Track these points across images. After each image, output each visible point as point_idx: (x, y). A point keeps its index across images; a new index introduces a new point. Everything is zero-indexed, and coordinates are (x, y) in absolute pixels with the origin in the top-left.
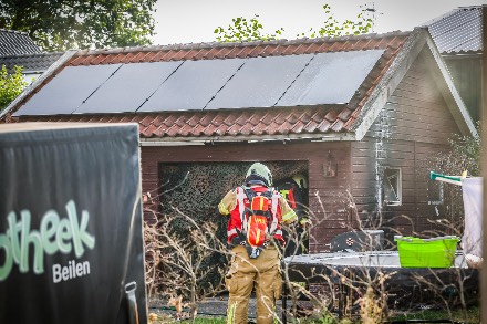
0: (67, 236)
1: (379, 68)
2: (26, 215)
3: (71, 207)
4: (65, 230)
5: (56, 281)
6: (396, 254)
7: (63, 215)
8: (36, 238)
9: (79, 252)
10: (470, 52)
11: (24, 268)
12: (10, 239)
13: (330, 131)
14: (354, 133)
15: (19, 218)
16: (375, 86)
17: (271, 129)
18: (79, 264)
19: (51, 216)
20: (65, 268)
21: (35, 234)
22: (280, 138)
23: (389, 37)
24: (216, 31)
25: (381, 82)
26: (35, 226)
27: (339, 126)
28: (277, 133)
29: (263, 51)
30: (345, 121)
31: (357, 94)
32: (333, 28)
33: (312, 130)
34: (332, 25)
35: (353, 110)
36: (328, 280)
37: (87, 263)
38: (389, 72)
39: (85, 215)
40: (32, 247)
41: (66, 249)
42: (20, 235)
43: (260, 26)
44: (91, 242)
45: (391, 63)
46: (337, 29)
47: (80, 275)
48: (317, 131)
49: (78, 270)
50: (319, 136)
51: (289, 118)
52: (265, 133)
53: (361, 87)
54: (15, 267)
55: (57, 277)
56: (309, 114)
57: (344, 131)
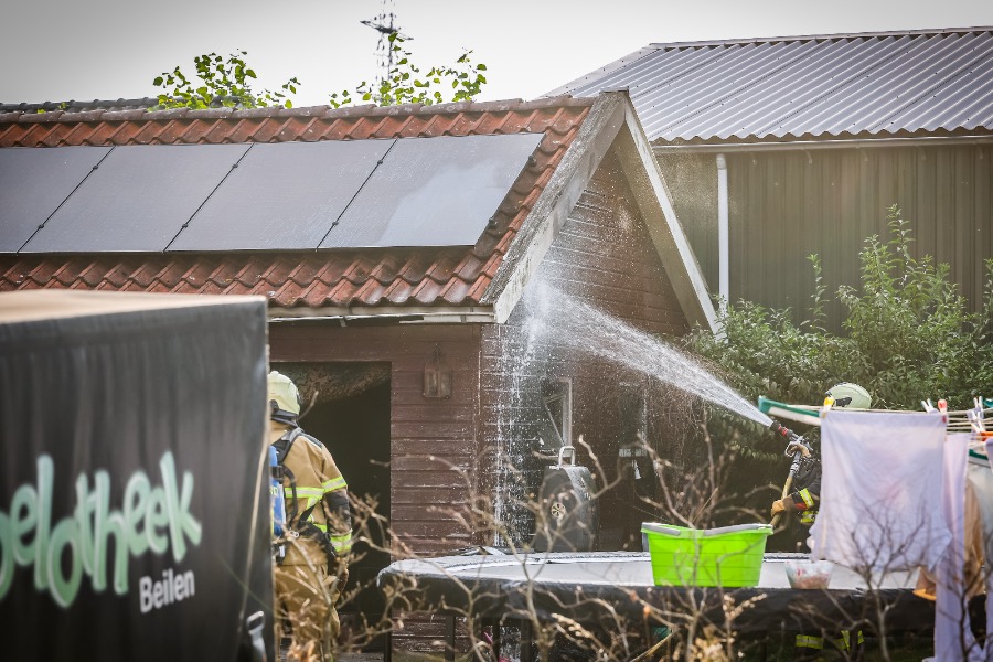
0: (161, 522)
1: (533, 171)
2: (102, 479)
3: (167, 464)
4: (158, 509)
5: (145, 609)
6: (645, 557)
7: (155, 480)
8: (117, 523)
9: (179, 554)
10: (697, 139)
11: (99, 584)
12: (78, 526)
13: (439, 302)
14: (490, 307)
15: (92, 485)
16: (527, 209)
17: (314, 294)
18: (179, 578)
19: (137, 482)
20: (158, 585)
21: (116, 517)
22: (335, 314)
23: (546, 108)
24: (158, 82)
25: (539, 204)
26: (116, 502)
27: (459, 293)
28: (328, 303)
29: (279, 130)
30: (469, 282)
31: (491, 225)
32: (408, 83)
33: (401, 298)
34: (406, 76)
35: (484, 260)
36: (611, 609)
37: (190, 575)
38: (555, 181)
39: (188, 480)
40: (111, 541)
41: (159, 547)
42: (92, 517)
43: (251, 74)
44: (195, 531)
45: (557, 163)
46: (418, 84)
47: (180, 597)
48: (412, 302)
49: (178, 588)
50: (416, 312)
51: (350, 272)
52: (301, 304)
53: (500, 212)
54: (86, 580)
55: (147, 601)
56: (392, 265)
57: (468, 302)
